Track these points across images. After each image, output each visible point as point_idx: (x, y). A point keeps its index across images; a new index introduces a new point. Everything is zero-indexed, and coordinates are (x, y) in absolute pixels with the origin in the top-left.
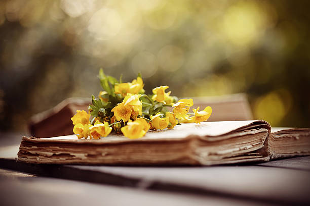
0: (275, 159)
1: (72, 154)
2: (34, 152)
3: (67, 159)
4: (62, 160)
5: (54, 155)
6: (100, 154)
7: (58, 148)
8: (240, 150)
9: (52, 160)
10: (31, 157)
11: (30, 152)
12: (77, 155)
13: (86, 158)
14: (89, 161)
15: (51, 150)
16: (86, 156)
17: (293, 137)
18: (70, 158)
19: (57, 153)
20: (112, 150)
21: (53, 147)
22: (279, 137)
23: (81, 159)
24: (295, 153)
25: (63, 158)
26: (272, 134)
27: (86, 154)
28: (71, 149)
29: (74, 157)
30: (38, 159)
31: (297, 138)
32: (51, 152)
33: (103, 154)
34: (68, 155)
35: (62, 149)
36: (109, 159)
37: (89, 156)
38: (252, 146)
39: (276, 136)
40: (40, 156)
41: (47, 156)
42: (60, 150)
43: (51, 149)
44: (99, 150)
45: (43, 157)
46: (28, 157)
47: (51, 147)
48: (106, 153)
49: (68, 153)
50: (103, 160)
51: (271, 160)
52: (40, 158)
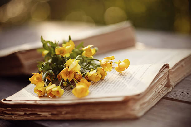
1: (39, 113)
2: (10, 112)
3: (35, 117)
4: (32, 117)
5: (25, 114)
6: (61, 113)
7: (27, 109)
8: (156, 92)
9: (25, 117)
10: (8, 116)
11: (6, 112)
12: (44, 114)
13: (50, 116)
14: (53, 118)
15: (22, 111)
16: (49, 114)
18: (38, 116)
19: (27, 113)
20: (69, 110)
21: (24, 109)
23: (46, 117)
25: (33, 116)
27: (50, 113)
28: (38, 110)
29: (41, 116)
30: (13, 117)
32: (23, 112)
33: (63, 113)
34: (37, 114)
35: (30, 109)
36: (68, 116)
37: (52, 114)
40: (14, 115)
41: (20, 115)
42: (29, 111)
43: (22, 109)
44: (59, 109)
45: (17, 116)
46: (5, 116)
47: (21, 108)
48: (65, 112)
49: (36, 112)
50: (64, 117)
52: (15, 117)
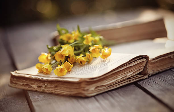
0: (153, 75)
2: (15, 82)
3: (28, 88)
5: (23, 85)
8: (122, 78)
13: (36, 88)
14: (38, 90)
17: (168, 57)
21: (23, 80)
22: (156, 61)
23: (34, 88)
24: (170, 67)
25: (27, 86)
26: (151, 60)
27: (36, 86)
29: (31, 87)
31: (172, 57)
32: (22, 83)
34: (29, 85)
38: (133, 73)
39: (153, 61)
40: (17, 84)
41: (20, 85)
42: (26, 82)
48: (45, 86)
51: (149, 77)
